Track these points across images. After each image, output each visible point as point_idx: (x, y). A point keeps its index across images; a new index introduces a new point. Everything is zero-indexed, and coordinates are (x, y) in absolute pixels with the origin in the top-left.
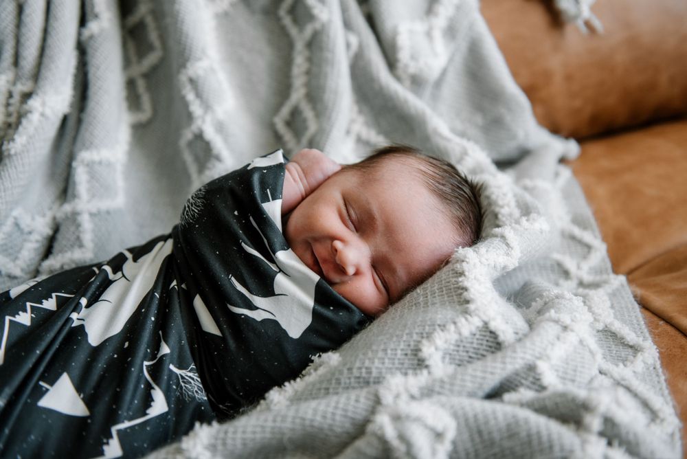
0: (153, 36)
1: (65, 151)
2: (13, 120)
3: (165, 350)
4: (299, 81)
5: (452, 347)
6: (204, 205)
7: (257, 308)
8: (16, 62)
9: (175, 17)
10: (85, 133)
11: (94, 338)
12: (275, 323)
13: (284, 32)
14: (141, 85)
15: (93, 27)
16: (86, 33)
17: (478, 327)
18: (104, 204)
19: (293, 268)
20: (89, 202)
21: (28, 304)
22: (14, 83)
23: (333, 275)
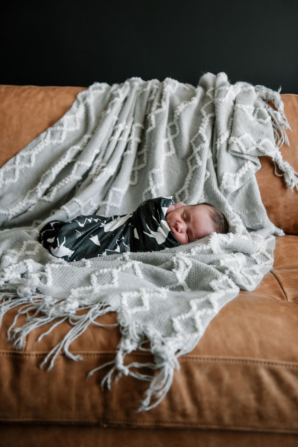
0: (145, 159)
1: (108, 187)
2: (97, 173)
3: (123, 238)
4: (187, 183)
5: (200, 252)
6: (146, 204)
7: (151, 234)
8: (103, 157)
9: (154, 155)
10: (115, 182)
11: (106, 230)
12: (154, 239)
13: (187, 166)
14: (136, 173)
15: (128, 152)
16: (125, 153)
17: (208, 249)
18: (115, 205)
19: (164, 225)
20: (110, 203)
21: (91, 218)
22: (101, 163)
23: (174, 230)
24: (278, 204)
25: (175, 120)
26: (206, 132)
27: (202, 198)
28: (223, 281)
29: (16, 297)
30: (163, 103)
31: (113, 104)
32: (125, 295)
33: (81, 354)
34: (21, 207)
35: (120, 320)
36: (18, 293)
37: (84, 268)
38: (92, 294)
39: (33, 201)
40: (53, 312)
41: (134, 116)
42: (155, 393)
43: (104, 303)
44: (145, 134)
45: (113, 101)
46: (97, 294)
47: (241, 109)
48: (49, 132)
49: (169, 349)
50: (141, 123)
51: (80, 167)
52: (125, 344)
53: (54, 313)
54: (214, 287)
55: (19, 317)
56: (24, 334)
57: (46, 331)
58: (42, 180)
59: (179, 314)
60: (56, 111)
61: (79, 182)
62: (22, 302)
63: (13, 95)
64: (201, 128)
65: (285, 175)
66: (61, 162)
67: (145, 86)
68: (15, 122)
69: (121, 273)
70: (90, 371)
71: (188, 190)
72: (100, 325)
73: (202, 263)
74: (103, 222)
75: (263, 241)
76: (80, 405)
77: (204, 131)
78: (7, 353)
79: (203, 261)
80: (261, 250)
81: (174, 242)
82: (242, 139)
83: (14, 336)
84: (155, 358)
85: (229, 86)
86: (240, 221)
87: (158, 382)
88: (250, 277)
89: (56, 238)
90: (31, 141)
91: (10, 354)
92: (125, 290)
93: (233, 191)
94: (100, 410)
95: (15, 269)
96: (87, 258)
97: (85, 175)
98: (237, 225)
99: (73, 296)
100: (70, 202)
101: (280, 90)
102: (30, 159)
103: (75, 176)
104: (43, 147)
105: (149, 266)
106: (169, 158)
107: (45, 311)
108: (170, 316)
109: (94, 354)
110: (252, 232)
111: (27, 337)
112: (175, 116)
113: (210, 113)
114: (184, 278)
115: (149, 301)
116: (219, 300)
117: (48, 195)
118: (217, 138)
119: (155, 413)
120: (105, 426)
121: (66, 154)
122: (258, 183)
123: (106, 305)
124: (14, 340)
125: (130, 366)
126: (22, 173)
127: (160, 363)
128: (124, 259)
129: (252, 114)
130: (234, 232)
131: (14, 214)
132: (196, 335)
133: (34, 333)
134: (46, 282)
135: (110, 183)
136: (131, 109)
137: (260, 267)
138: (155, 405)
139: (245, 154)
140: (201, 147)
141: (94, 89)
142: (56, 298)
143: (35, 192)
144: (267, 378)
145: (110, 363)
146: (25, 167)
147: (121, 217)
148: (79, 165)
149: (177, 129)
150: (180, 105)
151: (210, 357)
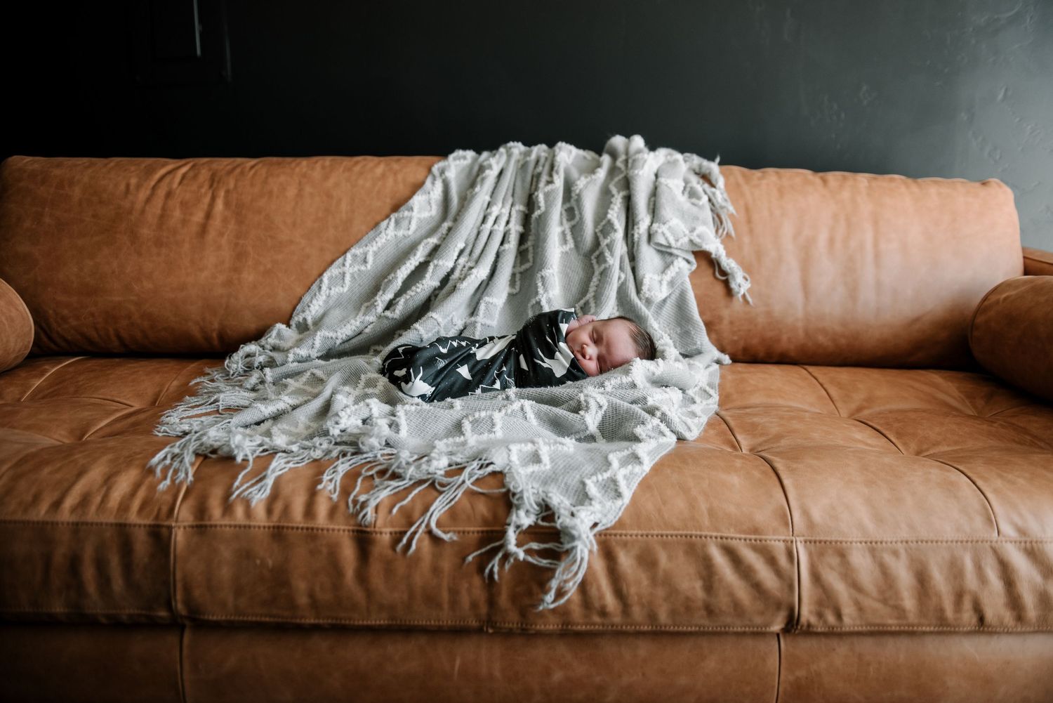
0: (530, 256)
1: (477, 296)
2: (462, 277)
3: (504, 369)
4: (592, 289)
5: (617, 386)
6: (535, 319)
7: (545, 362)
9: (543, 249)
10: (489, 290)
11: (479, 357)
12: (551, 370)
13: (591, 266)
14: (518, 276)
15: (506, 246)
16: (502, 248)
17: (630, 381)
18: (488, 322)
19: (564, 350)
20: (482, 318)
21: (457, 340)
22: (467, 262)
23: (580, 357)
24: (720, 318)
25: (572, 200)
26: (618, 216)
27: (615, 311)
28: (654, 427)
29: (358, 452)
30: (555, 177)
31: (483, 179)
32: (515, 448)
33: (454, 532)
34: (354, 328)
35: (510, 483)
36: (361, 446)
37: (451, 411)
38: (465, 447)
39: (371, 318)
40: (412, 472)
41: (513, 195)
42: (562, 584)
43: (485, 460)
44: (530, 220)
45: (484, 175)
46: (473, 447)
47: (666, 185)
48: (393, 220)
49: (582, 521)
50: (524, 206)
51: (437, 268)
52: (518, 516)
53: (414, 474)
54: (640, 435)
55: (363, 480)
56: (373, 504)
57: (403, 499)
58: (382, 288)
59: (594, 474)
60: (402, 190)
61: (435, 289)
62: (366, 458)
63: (341, 170)
64: (610, 211)
65: (730, 277)
66: (411, 261)
67: (528, 154)
68: (344, 206)
69: (506, 417)
70: (469, 555)
71: (594, 299)
72: (480, 490)
73: (622, 402)
74: (474, 346)
75: (702, 371)
76: (454, 603)
77: (615, 215)
78: (349, 531)
79: (622, 399)
80: (700, 384)
81: (579, 374)
82: (670, 227)
83: (358, 507)
84: (562, 535)
85: (648, 154)
86: (670, 342)
87: (567, 569)
88: (689, 421)
89: (409, 370)
90: (367, 233)
91: (353, 531)
92: (514, 442)
93: (658, 301)
94: (484, 610)
95: (355, 413)
96: (453, 397)
97: (445, 280)
98: (667, 348)
99: (439, 450)
100: (424, 318)
101: (718, 160)
102: (366, 258)
103: (430, 281)
104: (384, 240)
105: (545, 408)
106: (565, 255)
107: (401, 471)
108: (581, 476)
109: (473, 532)
110: (687, 359)
111: (377, 508)
112: (573, 195)
113: (623, 191)
114: (597, 424)
115: (550, 456)
116: (649, 453)
117: (391, 309)
118: (633, 226)
119: (563, 612)
120: (490, 631)
121: (417, 250)
122: (693, 290)
123: (487, 462)
124: (358, 513)
125: (526, 547)
126: (355, 278)
127: (569, 543)
128: (508, 398)
129: (681, 192)
130: (663, 358)
131: (344, 337)
132: (619, 502)
133: (387, 503)
134: (398, 431)
135: (480, 291)
136: (508, 187)
137: (701, 408)
138: (562, 601)
139: (674, 248)
140: (611, 238)
141: (455, 159)
142: (415, 453)
143: (374, 306)
144: (719, 559)
145: (497, 544)
146: (359, 270)
147: (499, 338)
148: (436, 266)
149: (577, 212)
150: (579, 179)
151: (640, 532)
